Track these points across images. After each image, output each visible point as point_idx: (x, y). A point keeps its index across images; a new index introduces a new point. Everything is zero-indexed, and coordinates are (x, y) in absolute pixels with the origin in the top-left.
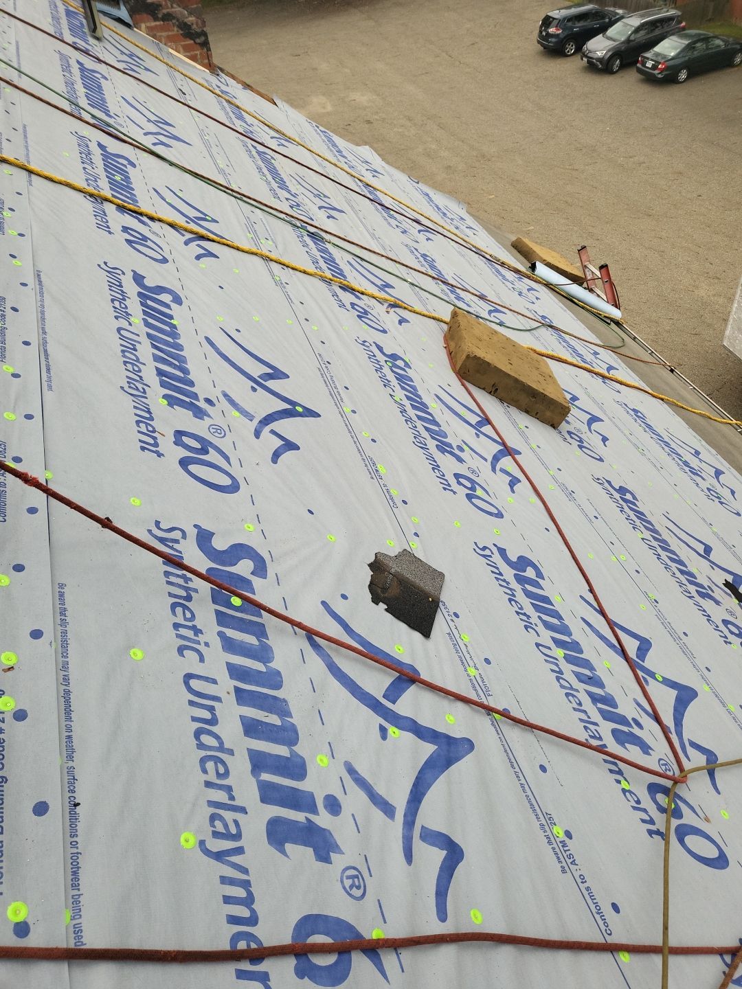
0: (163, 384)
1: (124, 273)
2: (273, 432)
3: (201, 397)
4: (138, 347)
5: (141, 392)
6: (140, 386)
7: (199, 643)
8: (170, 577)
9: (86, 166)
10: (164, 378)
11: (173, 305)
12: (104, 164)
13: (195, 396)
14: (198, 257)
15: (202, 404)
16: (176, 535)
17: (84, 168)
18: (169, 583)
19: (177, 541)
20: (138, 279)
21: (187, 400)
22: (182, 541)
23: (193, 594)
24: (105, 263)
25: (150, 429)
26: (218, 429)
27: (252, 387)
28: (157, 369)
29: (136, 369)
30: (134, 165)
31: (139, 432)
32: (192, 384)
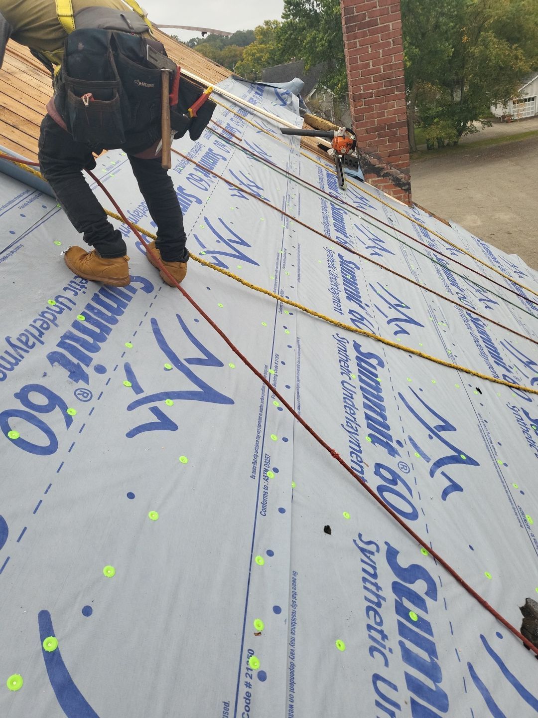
0: (369, 426)
1: (348, 342)
2: (443, 473)
3: (394, 439)
4: (354, 396)
5: (354, 430)
6: (354, 425)
7: (384, 647)
8: (366, 583)
9: (330, 269)
10: (370, 421)
11: (378, 367)
12: (341, 268)
13: (390, 438)
14: (396, 333)
15: (394, 445)
16: (372, 548)
17: (330, 271)
18: (365, 588)
19: (372, 553)
20: (357, 347)
21: (385, 440)
22: (376, 553)
23: (382, 602)
24: (337, 334)
25: (359, 459)
26: (404, 466)
27: (430, 435)
28: (366, 414)
29: (352, 412)
30: (358, 268)
31: (352, 461)
32: (388, 428)
